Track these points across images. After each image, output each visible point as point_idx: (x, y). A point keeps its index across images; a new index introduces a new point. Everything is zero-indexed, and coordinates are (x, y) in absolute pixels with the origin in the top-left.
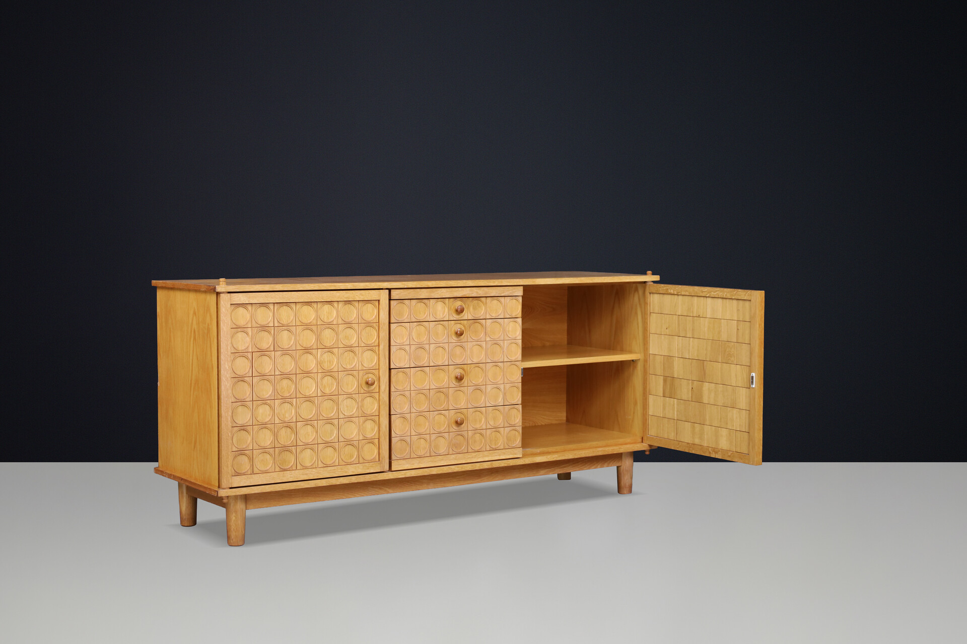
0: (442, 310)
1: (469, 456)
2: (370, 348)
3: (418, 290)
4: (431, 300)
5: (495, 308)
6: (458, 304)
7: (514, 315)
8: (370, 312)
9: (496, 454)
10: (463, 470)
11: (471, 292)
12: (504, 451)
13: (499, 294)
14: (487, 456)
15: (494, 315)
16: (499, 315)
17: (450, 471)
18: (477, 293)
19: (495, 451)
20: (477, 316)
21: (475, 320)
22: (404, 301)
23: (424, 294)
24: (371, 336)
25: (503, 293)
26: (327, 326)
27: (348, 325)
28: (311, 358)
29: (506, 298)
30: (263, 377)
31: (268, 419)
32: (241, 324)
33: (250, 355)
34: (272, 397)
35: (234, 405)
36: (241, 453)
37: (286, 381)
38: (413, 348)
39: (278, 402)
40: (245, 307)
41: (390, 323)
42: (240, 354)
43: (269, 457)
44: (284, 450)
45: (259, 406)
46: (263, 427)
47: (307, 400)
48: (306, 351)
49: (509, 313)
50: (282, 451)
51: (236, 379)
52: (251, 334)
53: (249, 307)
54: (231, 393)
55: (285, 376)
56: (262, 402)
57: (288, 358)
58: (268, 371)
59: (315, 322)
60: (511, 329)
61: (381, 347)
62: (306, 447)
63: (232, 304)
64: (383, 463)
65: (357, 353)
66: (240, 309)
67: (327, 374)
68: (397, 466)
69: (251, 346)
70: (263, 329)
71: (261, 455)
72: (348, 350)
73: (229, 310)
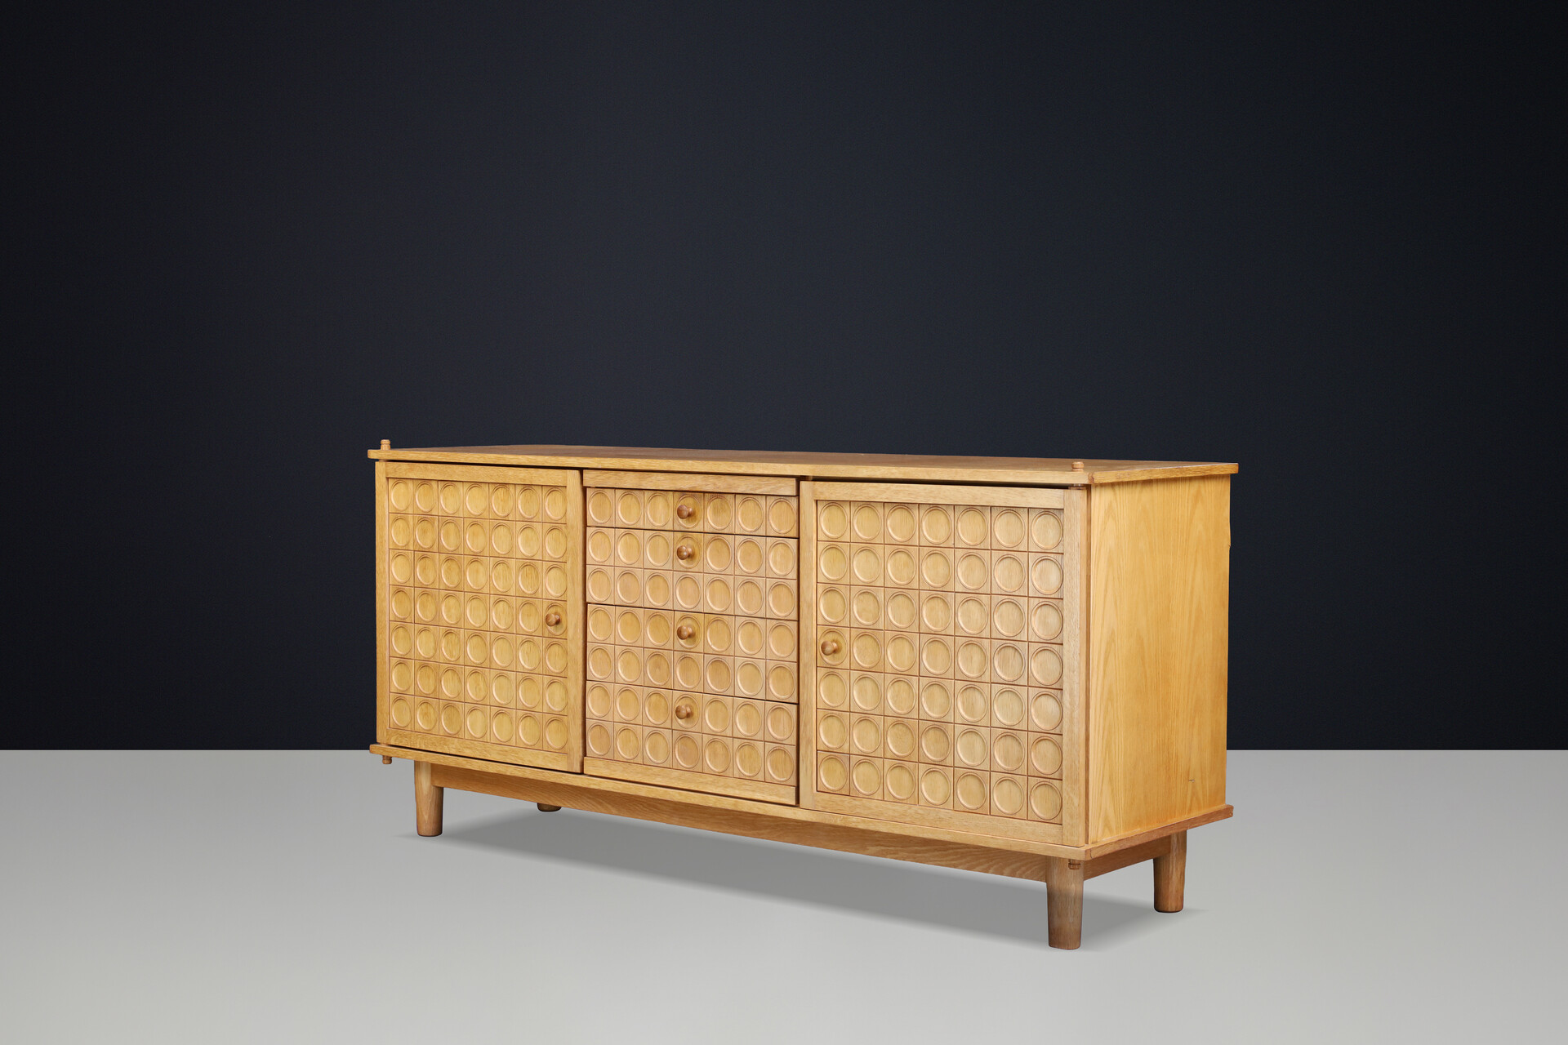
0: (660, 513)
1: (701, 780)
2: (556, 565)
3: (622, 473)
4: (646, 492)
5: (742, 518)
6: (689, 504)
7: (783, 532)
8: (553, 508)
9: (748, 788)
10: (688, 801)
11: (705, 483)
12: (761, 785)
13: (751, 490)
14: (732, 787)
15: (749, 529)
16: (756, 530)
17: (667, 798)
18: (714, 484)
19: (746, 782)
20: (718, 528)
21: (717, 535)
22: (606, 490)
24: (552, 549)
25: (760, 488)
26: (501, 522)
27: (528, 524)
28: (481, 569)
29: (768, 497)
30: (426, 590)
31: (431, 654)
32: (401, 507)
33: (410, 555)
34: (436, 622)
35: (393, 624)
36: (400, 697)
37: (452, 601)
38: (618, 571)
39: (442, 630)
40: (406, 484)
41: (585, 526)
42: (399, 552)
43: (432, 711)
44: (449, 705)
45: (420, 632)
46: (425, 665)
47: (477, 633)
48: (476, 558)
49: (774, 527)
50: (446, 707)
51: (395, 588)
52: (411, 523)
53: (410, 483)
54: (387, 607)
55: (451, 592)
56: (425, 627)
57: (454, 566)
58: (431, 581)
59: (486, 515)
60: (778, 558)
61: (569, 565)
62: (475, 707)
63: (388, 478)
64: (572, 758)
65: (540, 570)
66: (401, 486)
67: (501, 598)
68: (591, 768)
69: (412, 542)
70: (425, 518)
71: (423, 706)
72: (528, 563)
73: (385, 486)
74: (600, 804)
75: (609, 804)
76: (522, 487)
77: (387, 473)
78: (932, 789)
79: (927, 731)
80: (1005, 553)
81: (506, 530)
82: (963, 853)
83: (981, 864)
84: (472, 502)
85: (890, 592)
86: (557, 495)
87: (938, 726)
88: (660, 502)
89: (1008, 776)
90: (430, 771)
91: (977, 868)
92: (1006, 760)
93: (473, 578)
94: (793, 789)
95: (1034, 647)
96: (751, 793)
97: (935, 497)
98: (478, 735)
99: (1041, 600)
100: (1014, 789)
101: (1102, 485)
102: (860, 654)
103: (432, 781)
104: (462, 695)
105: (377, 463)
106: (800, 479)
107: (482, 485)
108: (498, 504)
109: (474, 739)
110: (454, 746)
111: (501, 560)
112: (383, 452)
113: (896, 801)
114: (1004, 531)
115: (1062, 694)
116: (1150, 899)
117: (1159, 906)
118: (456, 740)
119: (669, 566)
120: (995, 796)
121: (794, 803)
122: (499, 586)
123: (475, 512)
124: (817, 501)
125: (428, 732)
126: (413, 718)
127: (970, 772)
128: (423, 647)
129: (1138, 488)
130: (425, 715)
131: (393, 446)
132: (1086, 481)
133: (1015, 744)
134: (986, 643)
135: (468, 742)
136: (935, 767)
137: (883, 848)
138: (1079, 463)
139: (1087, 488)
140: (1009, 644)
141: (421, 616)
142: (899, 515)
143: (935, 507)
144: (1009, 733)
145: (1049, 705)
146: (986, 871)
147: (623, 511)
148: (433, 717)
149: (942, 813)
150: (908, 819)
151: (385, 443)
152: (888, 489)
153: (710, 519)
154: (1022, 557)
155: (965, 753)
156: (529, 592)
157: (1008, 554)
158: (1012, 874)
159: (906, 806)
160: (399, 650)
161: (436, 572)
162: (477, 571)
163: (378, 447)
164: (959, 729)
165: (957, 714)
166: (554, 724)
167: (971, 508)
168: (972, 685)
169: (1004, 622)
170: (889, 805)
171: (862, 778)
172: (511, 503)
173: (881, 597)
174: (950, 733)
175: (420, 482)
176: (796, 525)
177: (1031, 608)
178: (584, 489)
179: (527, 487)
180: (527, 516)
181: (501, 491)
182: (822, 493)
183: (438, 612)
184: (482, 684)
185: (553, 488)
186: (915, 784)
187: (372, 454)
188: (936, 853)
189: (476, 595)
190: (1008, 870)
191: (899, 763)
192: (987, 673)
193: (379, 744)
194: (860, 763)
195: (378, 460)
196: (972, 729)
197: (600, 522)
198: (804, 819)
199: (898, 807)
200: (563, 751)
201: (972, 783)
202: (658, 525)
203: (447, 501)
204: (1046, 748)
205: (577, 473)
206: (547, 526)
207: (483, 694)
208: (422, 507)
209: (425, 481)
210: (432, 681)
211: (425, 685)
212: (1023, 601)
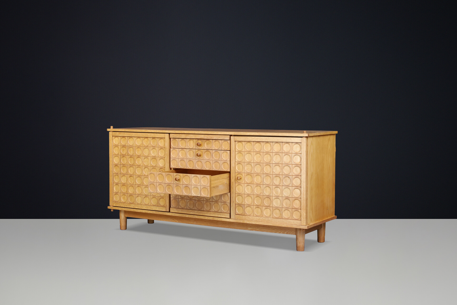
0: (192, 144)
1: (204, 213)
2: (162, 158)
3: (181, 134)
4: (188, 139)
5: (215, 145)
6: (200, 142)
7: (226, 149)
8: (161, 143)
9: (216, 214)
11: (204, 137)
12: (220, 213)
13: (217, 138)
14: (212, 214)
15: (216, 148)
16: (218, 149)
18: (207, 137)
20: (208, 148)
21: (207, 150)
22: (176, 139)
23: (183, 136)
24: (161, 154)
25: (220, 138)
26: (146, 147)
27: (154, 148)
28: (140, 159)
29: (222, 140)
30: (124, 165)
31: (125, 182)
32: (117, 143)
33: (119, 156)
34: (127, 173)
35: (114, 175)
36: (116, 193)
37: (132, 168)
38: (180, 160)
39: (129, 176)
40: (118, 138)
41: (170, 148)
42: (116, 155)
43: (126, 197)
44: (131, 195)
45: (122, 176)
46: (124, 185)
47: (139, 176)
48: (139, 157)
49: (223, 148)
50: (130, 196)
51: (115, 165)
52: (120, 148)
53: (119, 138)
54: (113, 170)
55: (131, 166)
56: (124, 175)
57: (132, 159)
58: (125, 163)
59: (142, 145)
60: (224, 156)
61: (166, 158)
62: (139, 195)
63: (113, 136)
64: (167, 208)
65: (157, 159)
66: (117, 138)
67: (146, 167)
68: (172, 210)
69: (120, 153)
70: (124, 146)
71: (123, 196)
72: (154, 158)
73: (112, 138)
74: (174, 220)
75: (176, 220)
76: (152, 138)
77: (113, 135)
78: (267, 212)
79: (265, 199)
80: (286, 154)
81: (147, 149)
82: (274, 229)
83: (279, 231)
84: (138, 142)
85: (255, 164)
86: (162, 140)
87: (268, 197)
88: (192, 141)
89: (287, 209)
90: (124, 213)
91: (277, 232)
92: (286, 205)
93: (139, 162)
94: (229, 214)
95: (293, 177)
96: (217, 215)
97: (267, 140)
98: (139, 202)
99: (295, 165)
100: (288, 212)
101: (310, 137)
102: (248, 179)
103: (125, 216)
104: (134, 192)
105: (109, 132)
106: (231, 135)
107: (141, 138)
108: (146, 142)
109: (138, 204)
110: (132, 206)
111: (146, 157)
112: (111, 130)
113: (257, 216)
114: (286, 148)
115: (301, 188)
116: (316, 239)
117: (319, 241)
118: (133, 204)
119: (194, 158)
120: (283, 214)
121: (229, 217)
122: (146, 164)
123: (138, 145)
124: (235, 141)
125: (125, 203)
126: (120, 199)
127: (277, 208)
128: (123, 180)
129: (317, 138)
130: (124, 198)
131: (114, 128)
132: (307, 136)
133: (289, 201)
134: (281, 176)
135: (136, 205)
136: (267, 207)
137: (252, 228)
138: (305, 131)
139: (307, 137)
140: (287, 176)
141: (122, 172)
142: (258, 144)
143: (267, 142)
144: (287, 198)
145: (298, 191)
146: (280, 233)
147: (181, 144)
148: (126, 198)
149: (269, 219)
150: (260, 221)
151: (112, 127)
152: (255, 138)
153: (205, 146)
154: (290, 155)
155: (276, 203)
156: (154, 165)
157: (287, 154)
158: (287, 233)
159: (260, 217)
160: (116, 181)
161: (127, 160)
162: (139, 160)
163: (110, 128)
164: (274, 198)
165: (273, 194)
166: (161, 199)
167: (277, 142)
168: (277, 186)
169: (286, 170)
170: (255, 217)
171: (248, 210)
172: (149, 142)
173: (253, 165)
174: (271, 199)
175: (122, 137)
176: (230, 147)
177: (293, 167)
178: (170, 139)
179: (154, 138)
180: (153, 146)
181: (146, 139)
182: (237, 139)
183: (127, 171)
184: (140, 189)
185: (161, 138)
186: (262, 212)
187: (108, 130)
188: (267, 229)
189: (139, 166)
190: (286, 232)
191: (258, 206)
192: (281, 183)
193: (110, 206)
194: (247, 207)
195: (110, 131)
196: (277, 197)
197: (174, 147)
198: (232, 221)
199: (257, 218)
200: (163, 206)
201: (277, 211)
202: (191, 147)
203: (131, 142)
204: (297, 202)
205: (168, 134)
206: (159, 148)
207: (141, 192)
208: (123, 143)
209: (123, 137)
210: (126, 189)
211: (124, 190)
212: (291, 165)
